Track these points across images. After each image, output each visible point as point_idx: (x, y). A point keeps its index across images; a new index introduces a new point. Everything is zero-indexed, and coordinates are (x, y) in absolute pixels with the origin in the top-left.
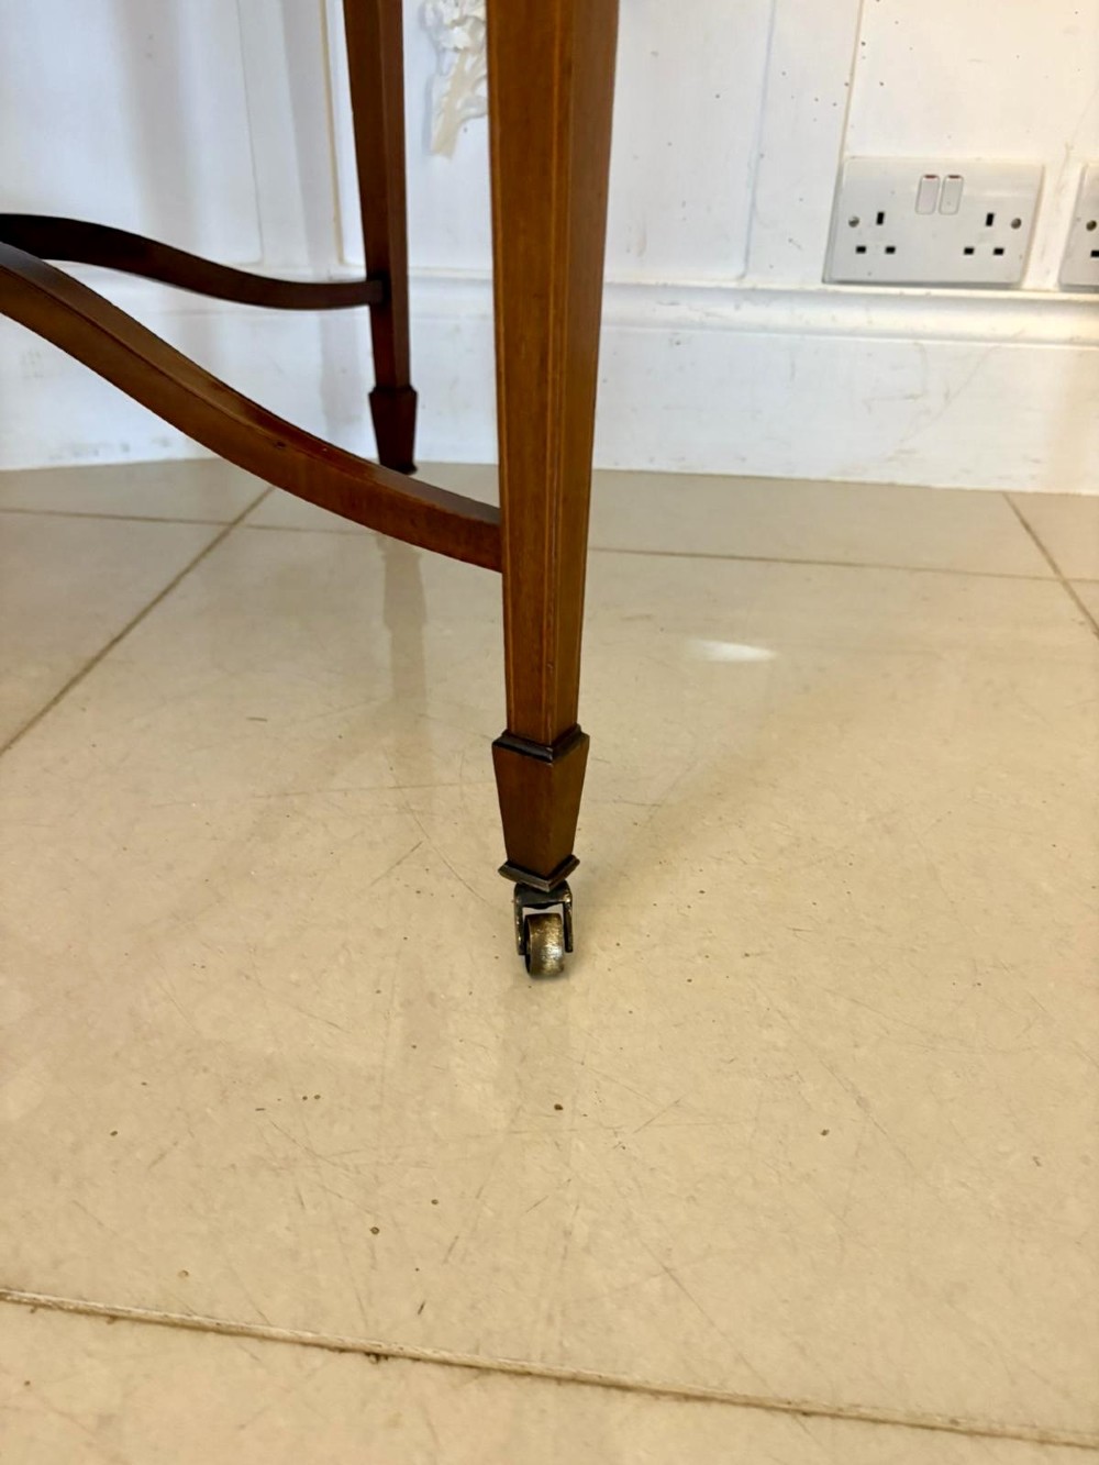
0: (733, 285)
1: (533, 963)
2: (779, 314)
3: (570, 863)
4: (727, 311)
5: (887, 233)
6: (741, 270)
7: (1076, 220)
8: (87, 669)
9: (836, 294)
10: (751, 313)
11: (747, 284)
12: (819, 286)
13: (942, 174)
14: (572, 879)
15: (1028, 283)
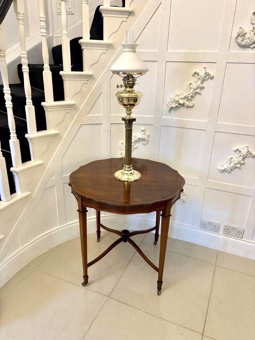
0: (191, 227)
1: (158, 294)
2: (195, 230)
3: (161, 288)
4: (190, 229)
5: (205, 226)
6: (192, 225)
7: (223, 229)
8: (130, 261)
9: (200, 229)
10: (192, 229)
11: (193, 227)
12: (199, 228)
13: (211, 222)
14: (161, 289)
15: (219, 232)
